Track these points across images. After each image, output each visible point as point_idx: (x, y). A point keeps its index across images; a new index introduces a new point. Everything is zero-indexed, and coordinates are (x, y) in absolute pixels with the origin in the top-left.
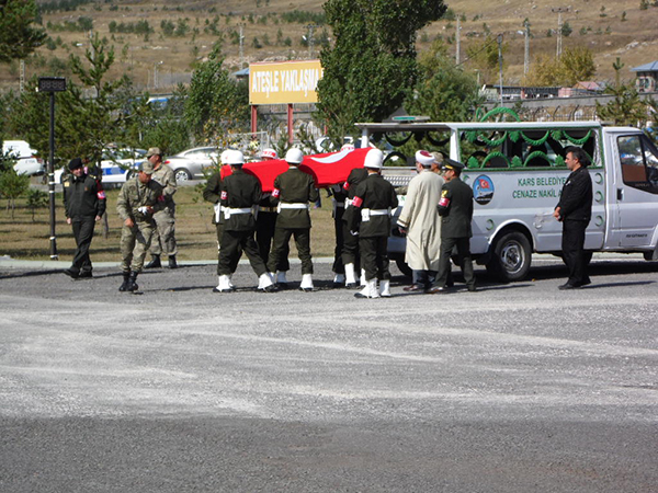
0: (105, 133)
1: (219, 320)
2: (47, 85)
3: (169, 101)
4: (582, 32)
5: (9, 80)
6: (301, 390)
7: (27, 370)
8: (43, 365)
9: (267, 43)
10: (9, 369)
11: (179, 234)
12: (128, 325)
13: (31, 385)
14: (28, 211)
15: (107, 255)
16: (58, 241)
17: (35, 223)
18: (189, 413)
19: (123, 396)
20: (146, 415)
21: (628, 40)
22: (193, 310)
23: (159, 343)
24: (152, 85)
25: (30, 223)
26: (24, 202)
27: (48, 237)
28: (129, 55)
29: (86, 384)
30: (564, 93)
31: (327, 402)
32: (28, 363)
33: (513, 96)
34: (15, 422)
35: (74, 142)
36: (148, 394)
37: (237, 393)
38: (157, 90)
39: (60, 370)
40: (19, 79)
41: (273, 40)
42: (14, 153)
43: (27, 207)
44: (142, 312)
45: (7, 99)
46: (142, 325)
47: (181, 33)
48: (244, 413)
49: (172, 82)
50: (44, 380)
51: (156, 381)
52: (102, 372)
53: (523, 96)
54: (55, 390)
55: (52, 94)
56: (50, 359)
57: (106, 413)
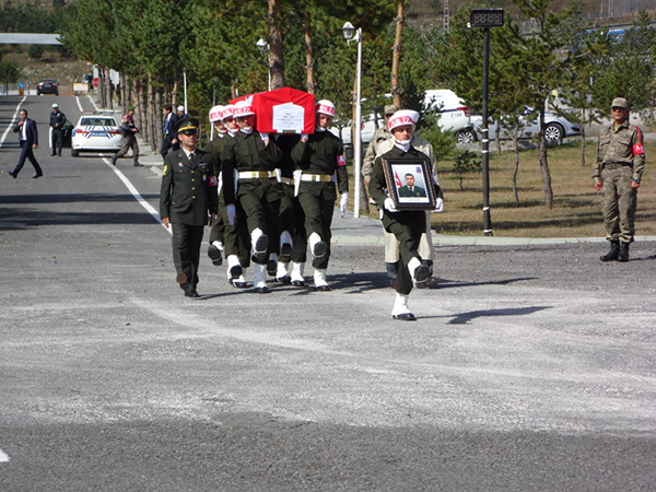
0: (549, 77)
2: (481, 18)
5: (430, 15)
7: (465, 371)
8: (484, 364)
10: (442, 368)
11: (642, 202)
12: (583, 317)
13: (472, 390)
14: (454, 175)
15: (552, 229)
16: (493, 211)
17: (463, 190)
19: (585, 406)
20: (615, 431)
23: (624, 341)
24: (605, 14)
25: (458, 190)
26: (450, 165)
27: (481, 207)
29: (537, 390)
32: (465, 362)
34: (453, 436)
35: (512, 89)
36: (616, 406)
38: (611, 19)
39: (504, 372)
40: (441, 13)
42: (437, 103)
43: (453, 171)
44: (601, 300)
45: (430, 38)
46: (602, 317)
49: (632, 9)
50: (485, 384)
52: (556, 376)
54: (500, 397)
55: (487, 30)
56: (491, 358)
57: (566, 427)
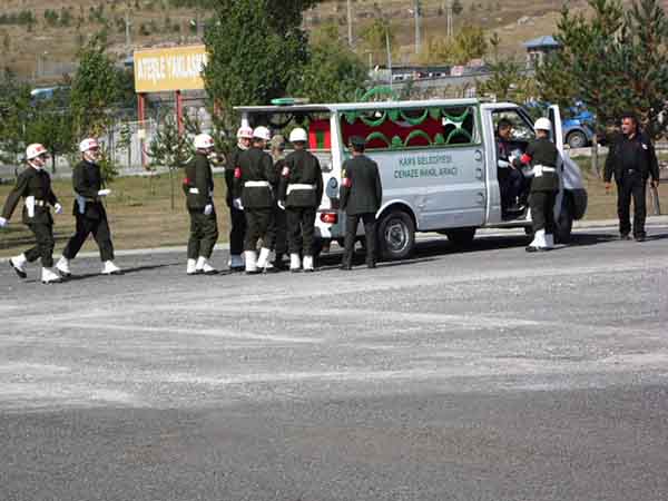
1: (97, 312)
3: (54, 93)
4: (473, 9)
6: (177, 377)
9: (155, 30)
18: (58, 406)
21: (518, 15)
22: (70, 304)
28: (11, 47)
30: (457, 71)
31: (203, 388)
33: (406, 76)
37: (111, 384)
41: (161, 26)
47: (65, 22)
48: (118, 403)
51: (28, 376)
53: (415, 76)
